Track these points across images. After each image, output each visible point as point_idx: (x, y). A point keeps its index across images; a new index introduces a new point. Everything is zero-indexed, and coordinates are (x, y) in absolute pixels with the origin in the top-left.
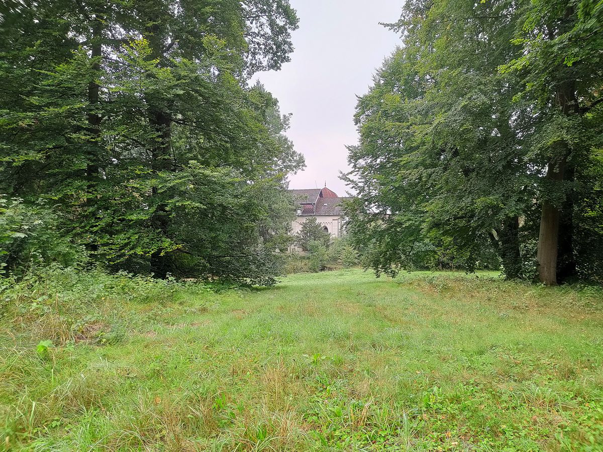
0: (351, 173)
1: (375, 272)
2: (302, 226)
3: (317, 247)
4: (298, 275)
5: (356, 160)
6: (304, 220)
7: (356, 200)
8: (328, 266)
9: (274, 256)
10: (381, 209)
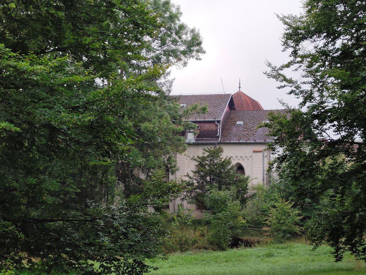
0: (288, 66)
1: (333, 250)
2: (197, 163)
3: (224, 202)
4: (189, 255)
5: (298, 42)
6: (200, 152)
7: (297, 116)
8: (245, 238)
9: (145, 220)
10: (343, 134)
